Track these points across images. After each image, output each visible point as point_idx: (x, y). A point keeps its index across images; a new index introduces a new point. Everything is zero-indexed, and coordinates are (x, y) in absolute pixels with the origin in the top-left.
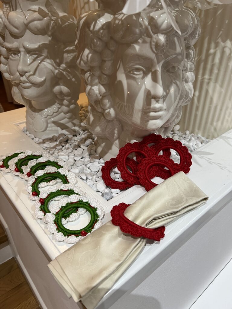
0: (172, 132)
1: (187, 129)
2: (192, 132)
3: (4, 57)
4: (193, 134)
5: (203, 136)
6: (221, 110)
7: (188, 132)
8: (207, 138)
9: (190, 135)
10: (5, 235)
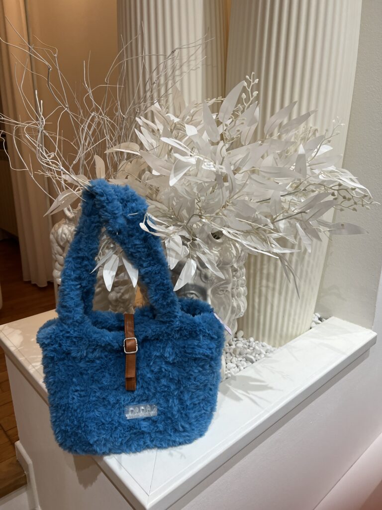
0: (235, 339)
1: (251, 336)
2: (257, 339)
3: (59, 264)
4: (257, 342)
5: (269, 344)
6: (283, 317)
7: (252, 339)
8: (274, 346)
9: (254, 343)
10: (24, 475)
